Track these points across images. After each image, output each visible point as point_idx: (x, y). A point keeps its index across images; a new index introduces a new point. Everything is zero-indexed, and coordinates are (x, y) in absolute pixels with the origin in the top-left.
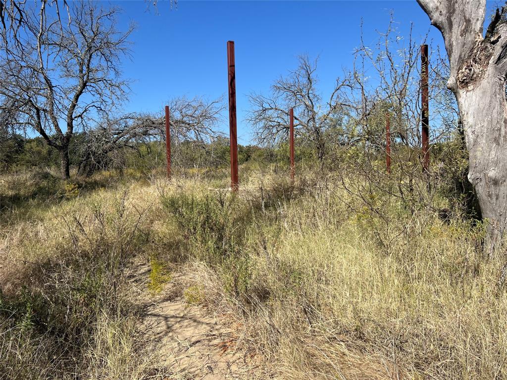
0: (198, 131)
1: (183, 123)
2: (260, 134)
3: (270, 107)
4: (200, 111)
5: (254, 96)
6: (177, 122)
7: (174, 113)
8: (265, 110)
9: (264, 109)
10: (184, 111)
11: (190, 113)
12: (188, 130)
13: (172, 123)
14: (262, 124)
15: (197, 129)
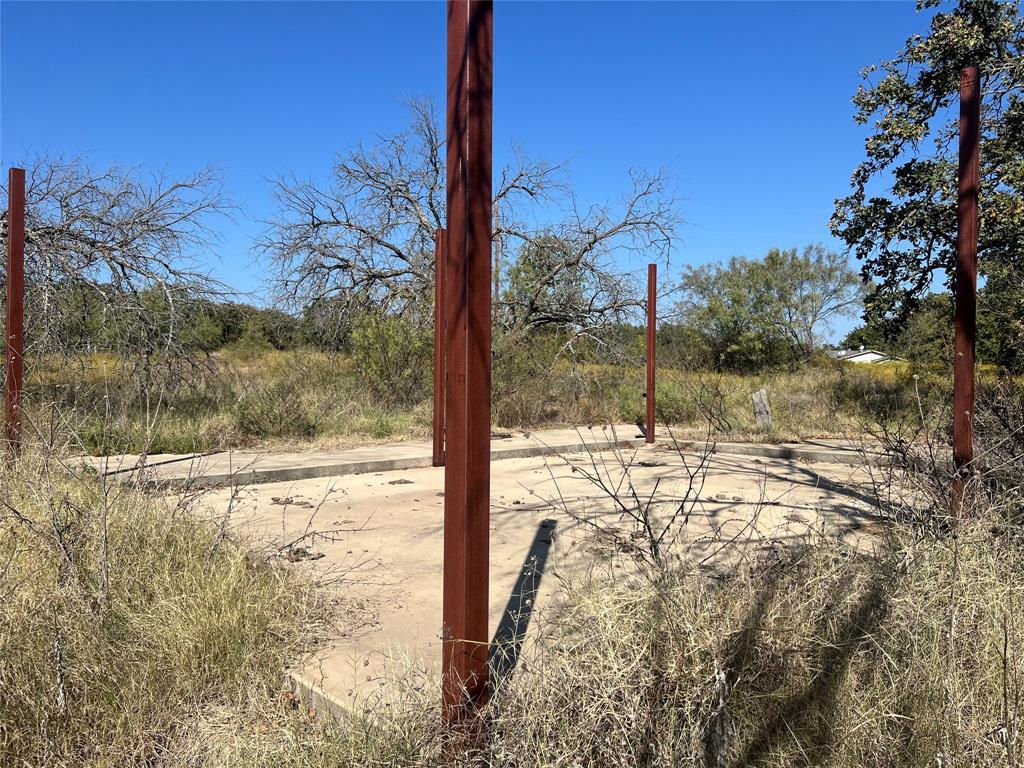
0: (122, 266)
1: (74, 236)
2: (291, 287)
3: (332, 220)
4: (125, 209)
5: (291, 185)
6: (49, 232)
7: (42, 205)
8: (317, 225)
9: (316, 222)
10: (74, 201)
11: (95, 209)
12: (90, 259)
13: (32, 235)
14: (299, 260)
15: (122, 259)
